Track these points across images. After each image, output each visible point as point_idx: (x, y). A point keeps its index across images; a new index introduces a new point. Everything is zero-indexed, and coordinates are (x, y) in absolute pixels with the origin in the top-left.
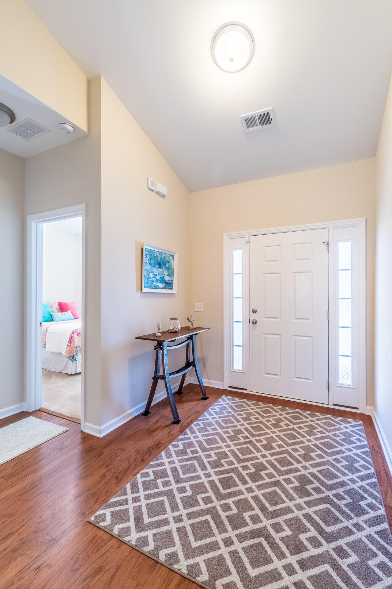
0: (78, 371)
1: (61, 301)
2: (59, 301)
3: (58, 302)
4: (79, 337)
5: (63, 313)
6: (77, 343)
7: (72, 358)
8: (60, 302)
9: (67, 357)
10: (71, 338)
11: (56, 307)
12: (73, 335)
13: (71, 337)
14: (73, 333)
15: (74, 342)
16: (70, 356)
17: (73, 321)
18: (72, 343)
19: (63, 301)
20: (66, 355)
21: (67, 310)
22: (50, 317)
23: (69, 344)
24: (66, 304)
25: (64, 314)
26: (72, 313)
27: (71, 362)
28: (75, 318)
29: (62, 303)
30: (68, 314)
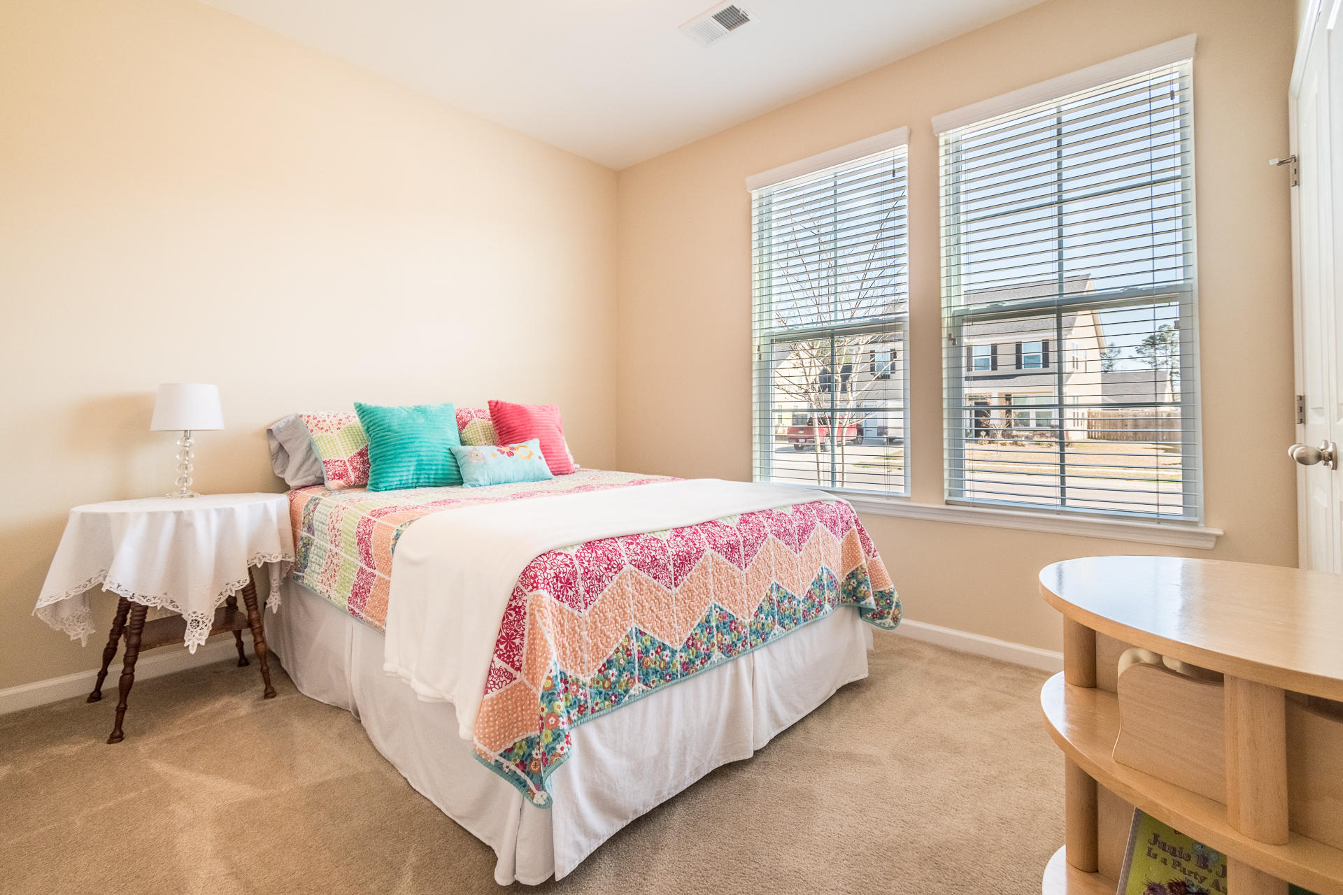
0: (559, 862)
1: (502, 399)
2: (495, 399)
3: (490, 402)
4: (566, 605)
5: (506, 449)
6: (554, 653)
7: (522, 765)
8: (497, 403)
9: (482, 758)
10: (515, 614)
11: (481, 423)
12: (529, 596)
13: (518, 610)
14: (528, 578)
15: (532, 649)
16: (508, 753)
17: (545, 485)
18: (524, 650)
19: (509, 397)
20: (480, 746)
21: (522, 438)
22: (449, 462)
23: (499, 663)
24: (520, 411)
25: (511, 454)
26: (543, 448)
27: (515, 793)
28: (558, 472)
29: (506, 404)
30: (529, 452)
